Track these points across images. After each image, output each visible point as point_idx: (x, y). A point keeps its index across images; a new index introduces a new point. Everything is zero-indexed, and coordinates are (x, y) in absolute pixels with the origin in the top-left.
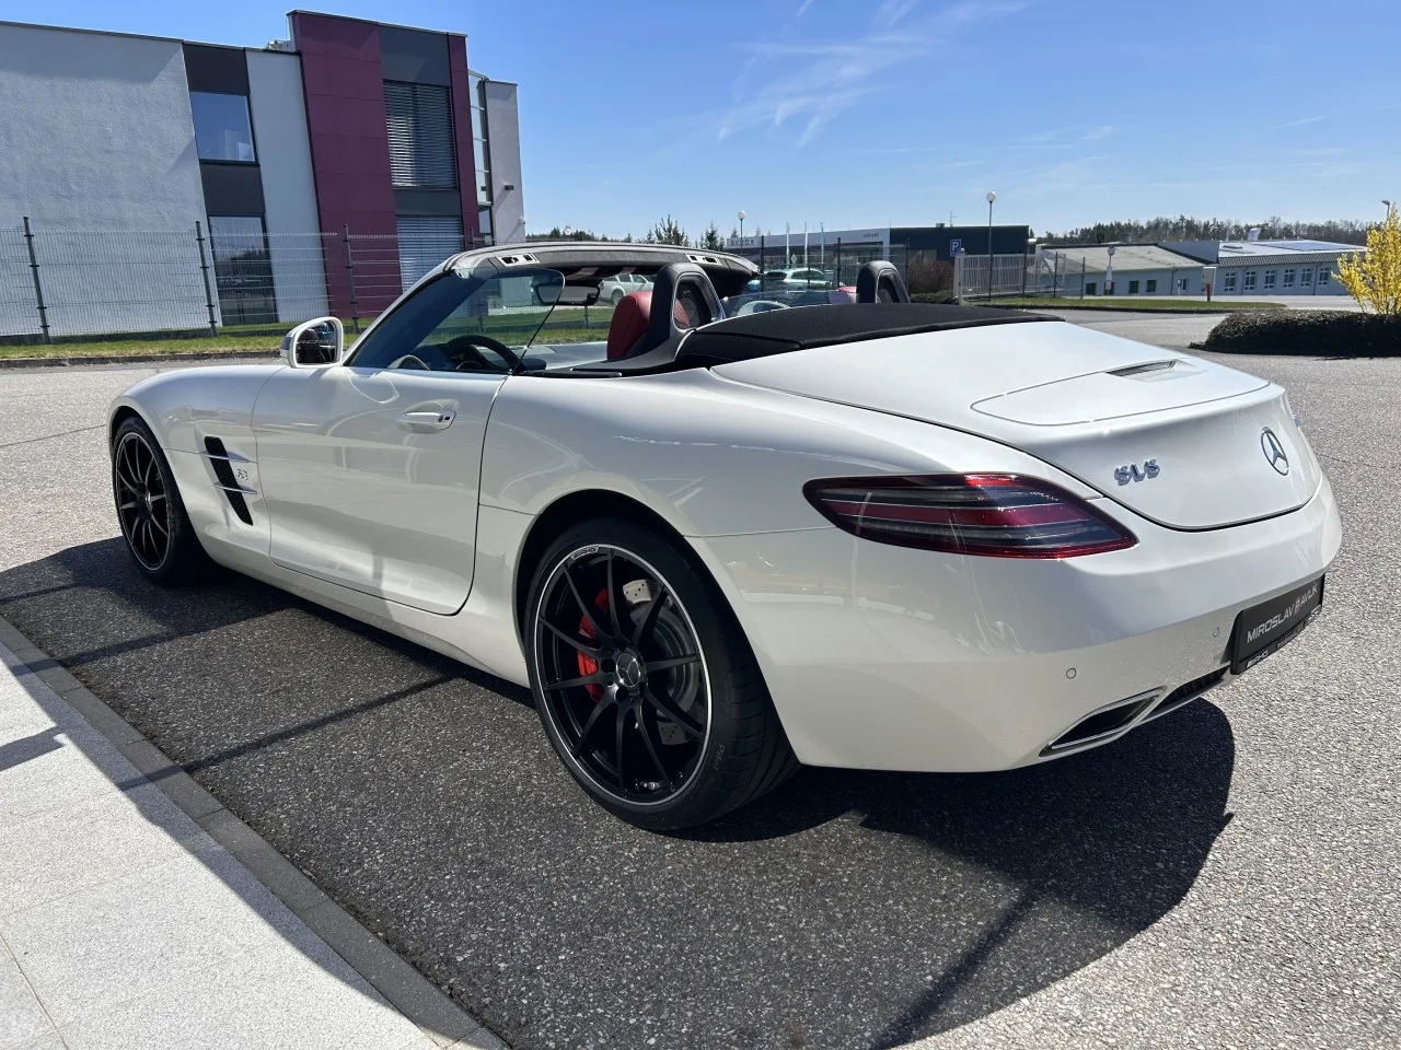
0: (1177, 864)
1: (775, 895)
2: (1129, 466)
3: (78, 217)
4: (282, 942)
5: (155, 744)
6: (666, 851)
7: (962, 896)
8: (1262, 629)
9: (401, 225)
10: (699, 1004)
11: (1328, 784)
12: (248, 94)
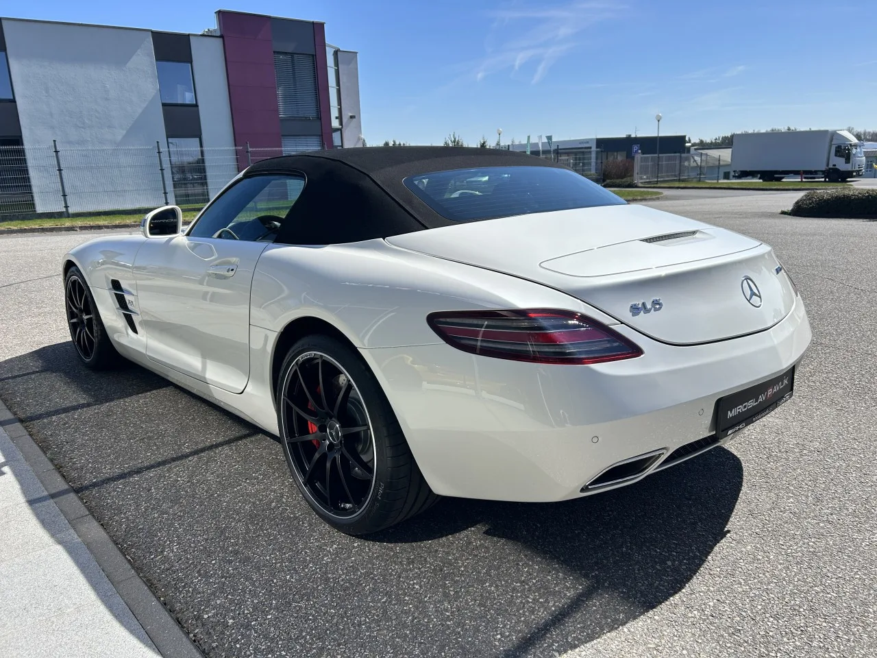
0: (681, 563)
1: (415, 578)
2: (641, 303)
3: (90, 139)
4: (99, 603)
5: (60, 472)
6: (354, 547)
7: (534, 581)
8: (740, 409)
9: (285, 141)
10: (347, 651)
11: (796, 509)
12: (191, 62)
